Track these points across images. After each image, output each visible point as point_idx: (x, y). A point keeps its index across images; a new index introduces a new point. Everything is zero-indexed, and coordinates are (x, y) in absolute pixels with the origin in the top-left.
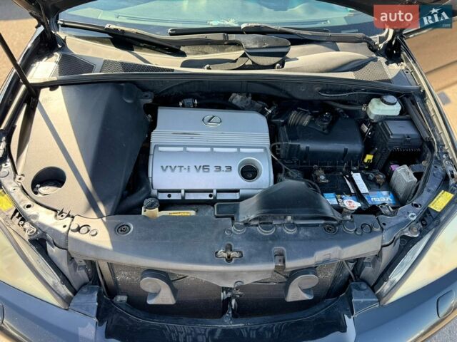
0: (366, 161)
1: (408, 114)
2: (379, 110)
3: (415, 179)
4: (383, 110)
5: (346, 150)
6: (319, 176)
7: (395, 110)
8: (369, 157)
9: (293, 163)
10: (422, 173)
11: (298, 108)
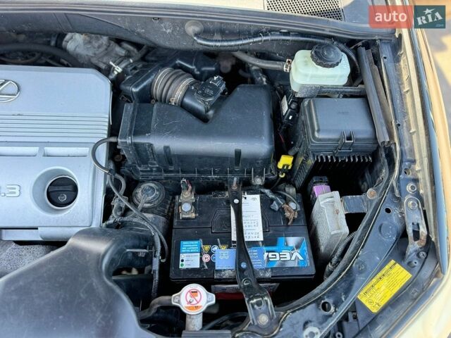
0: (280, 166)
1: (362, 83)
2: (306, 75)
3: (346, 230)
4: (313, 76)
5: (238, 153)
6: (180, 204)
7: (338, 75)
8: (286, 161)
9: (151, 171)
10: (362, 215)
11: (178, 62)
